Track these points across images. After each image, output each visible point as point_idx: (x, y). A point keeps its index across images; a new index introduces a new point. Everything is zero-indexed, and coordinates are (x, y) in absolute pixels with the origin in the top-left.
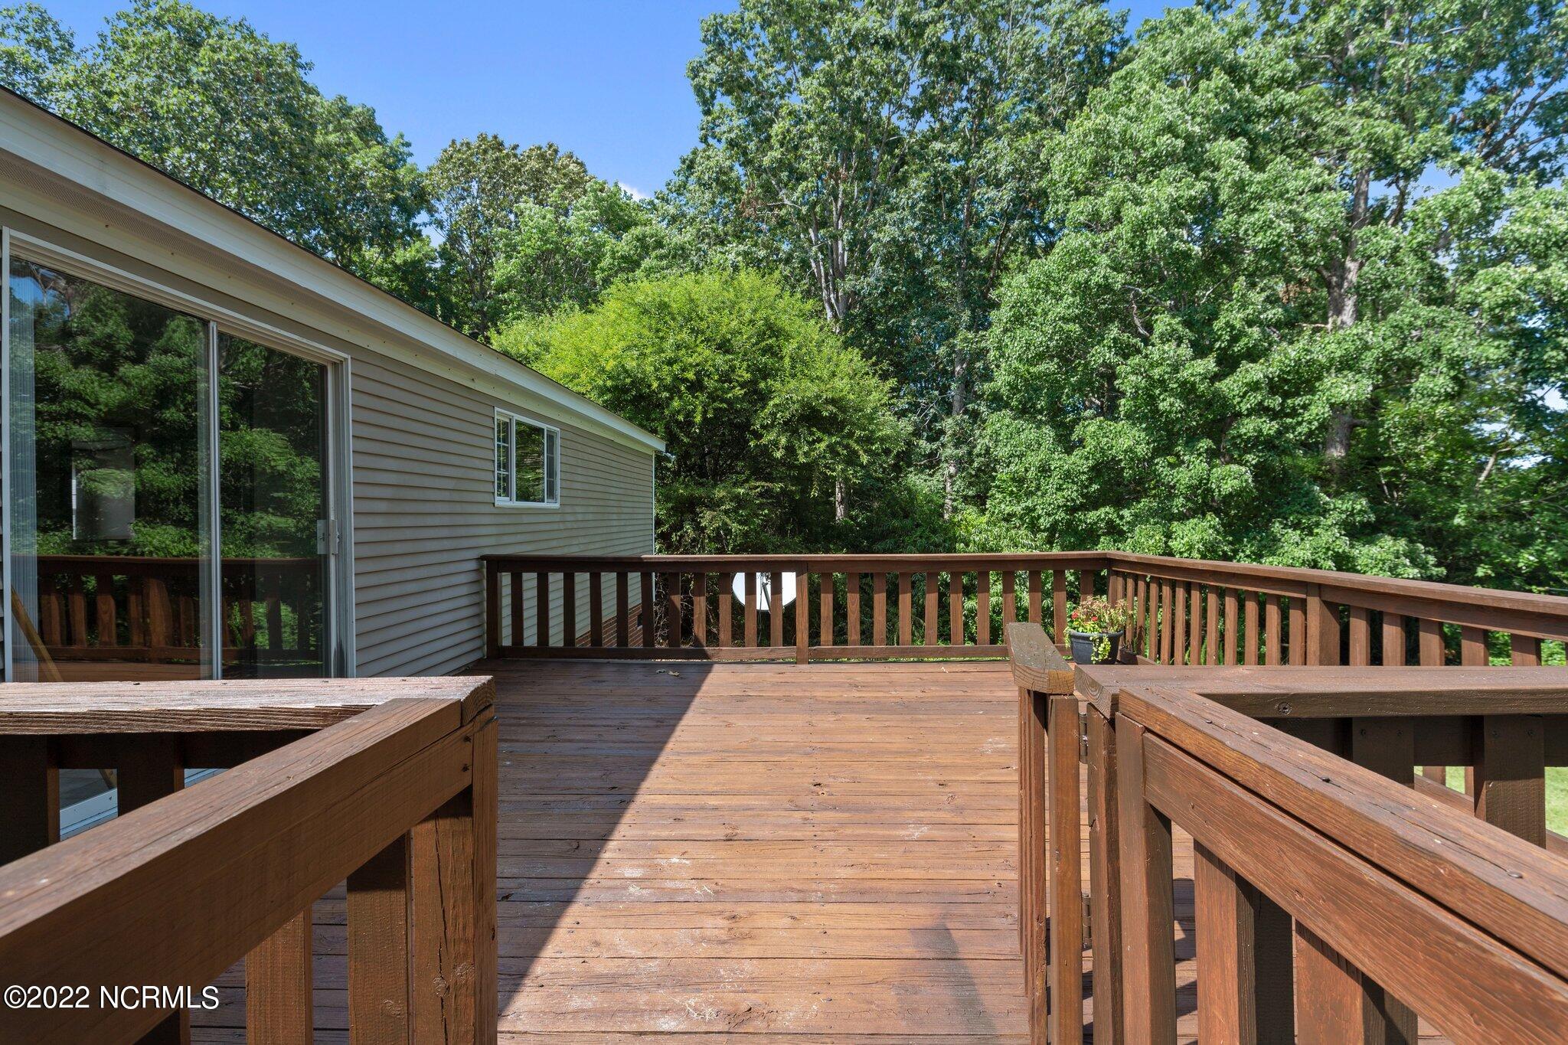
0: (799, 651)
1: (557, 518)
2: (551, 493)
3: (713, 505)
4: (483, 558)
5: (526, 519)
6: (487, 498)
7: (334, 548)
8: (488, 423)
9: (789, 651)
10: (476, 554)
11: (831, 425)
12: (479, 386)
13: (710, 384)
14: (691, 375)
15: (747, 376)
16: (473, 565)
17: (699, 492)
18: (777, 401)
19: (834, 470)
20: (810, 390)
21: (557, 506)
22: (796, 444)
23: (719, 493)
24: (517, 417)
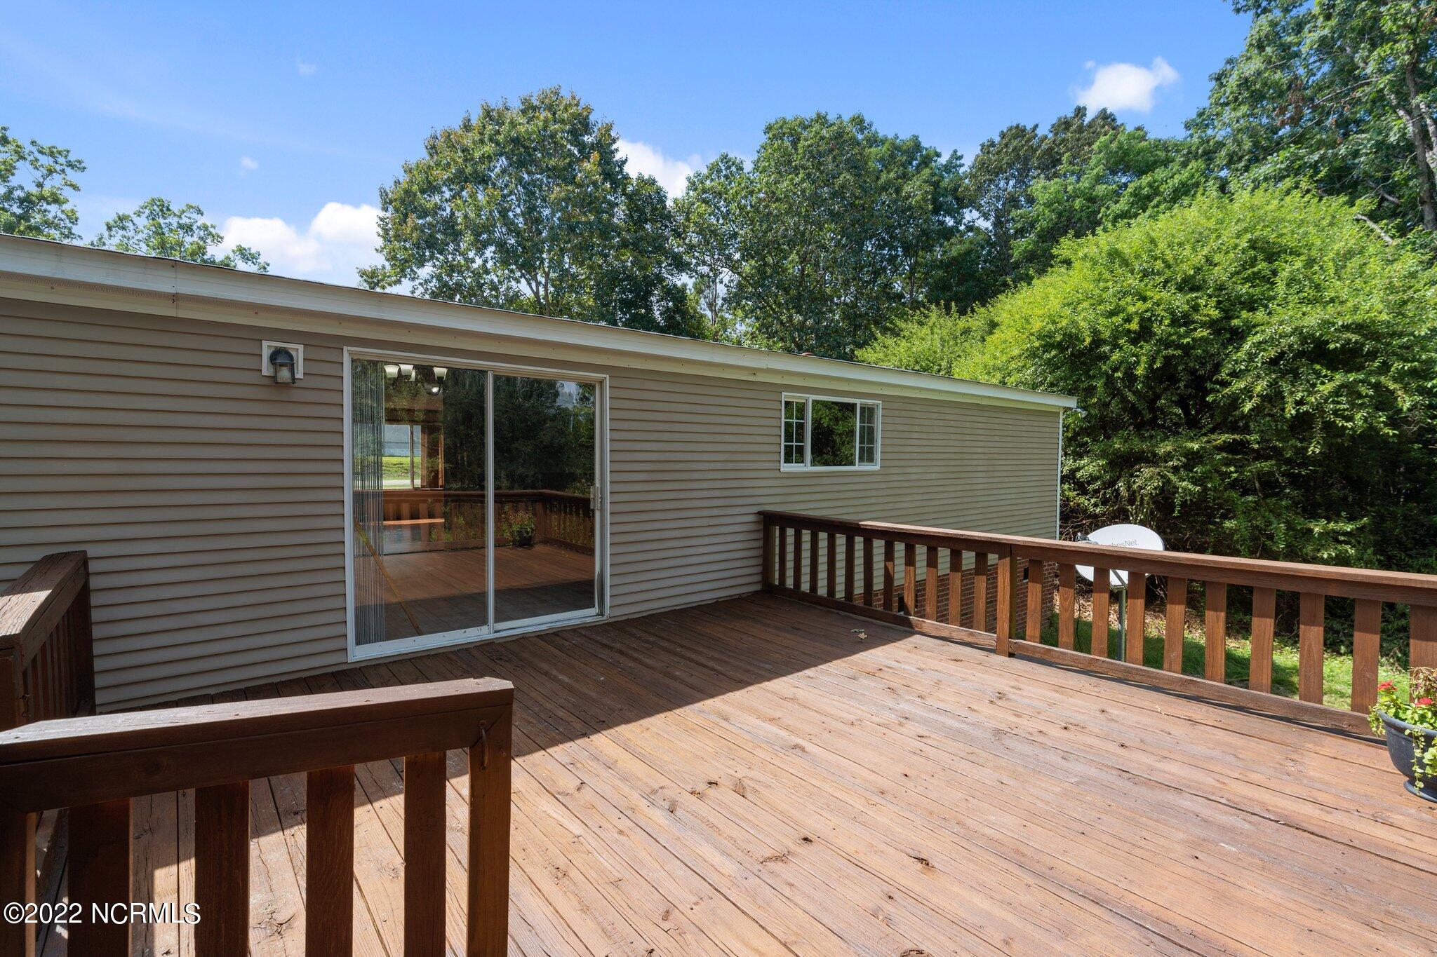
0: (999, 640)
1: (878, 478)
2: (868, 455)
3: (1153, 460)
4: (759, 513)
5: (825, 481)
6: (775, 465)
7: (598, 506)
8: (776, 405)
9: (989, 639)
10: (756, 509)
11: (1347, 358)
12: (760, 378)
13: (1159, 330)
14: (1134, 326)
15: (1215, 313)
16: (752, 518)
17: (1139, 445)
18: (1259, 338)
19: (1350, 419)
20: (1313, 319)
21: (877, 468)
22: (1286, 387)
23: (1165, 448)
24: (812, 397)
